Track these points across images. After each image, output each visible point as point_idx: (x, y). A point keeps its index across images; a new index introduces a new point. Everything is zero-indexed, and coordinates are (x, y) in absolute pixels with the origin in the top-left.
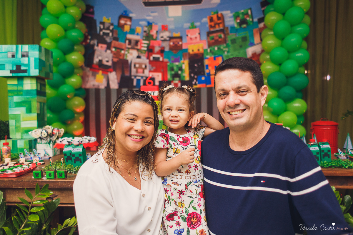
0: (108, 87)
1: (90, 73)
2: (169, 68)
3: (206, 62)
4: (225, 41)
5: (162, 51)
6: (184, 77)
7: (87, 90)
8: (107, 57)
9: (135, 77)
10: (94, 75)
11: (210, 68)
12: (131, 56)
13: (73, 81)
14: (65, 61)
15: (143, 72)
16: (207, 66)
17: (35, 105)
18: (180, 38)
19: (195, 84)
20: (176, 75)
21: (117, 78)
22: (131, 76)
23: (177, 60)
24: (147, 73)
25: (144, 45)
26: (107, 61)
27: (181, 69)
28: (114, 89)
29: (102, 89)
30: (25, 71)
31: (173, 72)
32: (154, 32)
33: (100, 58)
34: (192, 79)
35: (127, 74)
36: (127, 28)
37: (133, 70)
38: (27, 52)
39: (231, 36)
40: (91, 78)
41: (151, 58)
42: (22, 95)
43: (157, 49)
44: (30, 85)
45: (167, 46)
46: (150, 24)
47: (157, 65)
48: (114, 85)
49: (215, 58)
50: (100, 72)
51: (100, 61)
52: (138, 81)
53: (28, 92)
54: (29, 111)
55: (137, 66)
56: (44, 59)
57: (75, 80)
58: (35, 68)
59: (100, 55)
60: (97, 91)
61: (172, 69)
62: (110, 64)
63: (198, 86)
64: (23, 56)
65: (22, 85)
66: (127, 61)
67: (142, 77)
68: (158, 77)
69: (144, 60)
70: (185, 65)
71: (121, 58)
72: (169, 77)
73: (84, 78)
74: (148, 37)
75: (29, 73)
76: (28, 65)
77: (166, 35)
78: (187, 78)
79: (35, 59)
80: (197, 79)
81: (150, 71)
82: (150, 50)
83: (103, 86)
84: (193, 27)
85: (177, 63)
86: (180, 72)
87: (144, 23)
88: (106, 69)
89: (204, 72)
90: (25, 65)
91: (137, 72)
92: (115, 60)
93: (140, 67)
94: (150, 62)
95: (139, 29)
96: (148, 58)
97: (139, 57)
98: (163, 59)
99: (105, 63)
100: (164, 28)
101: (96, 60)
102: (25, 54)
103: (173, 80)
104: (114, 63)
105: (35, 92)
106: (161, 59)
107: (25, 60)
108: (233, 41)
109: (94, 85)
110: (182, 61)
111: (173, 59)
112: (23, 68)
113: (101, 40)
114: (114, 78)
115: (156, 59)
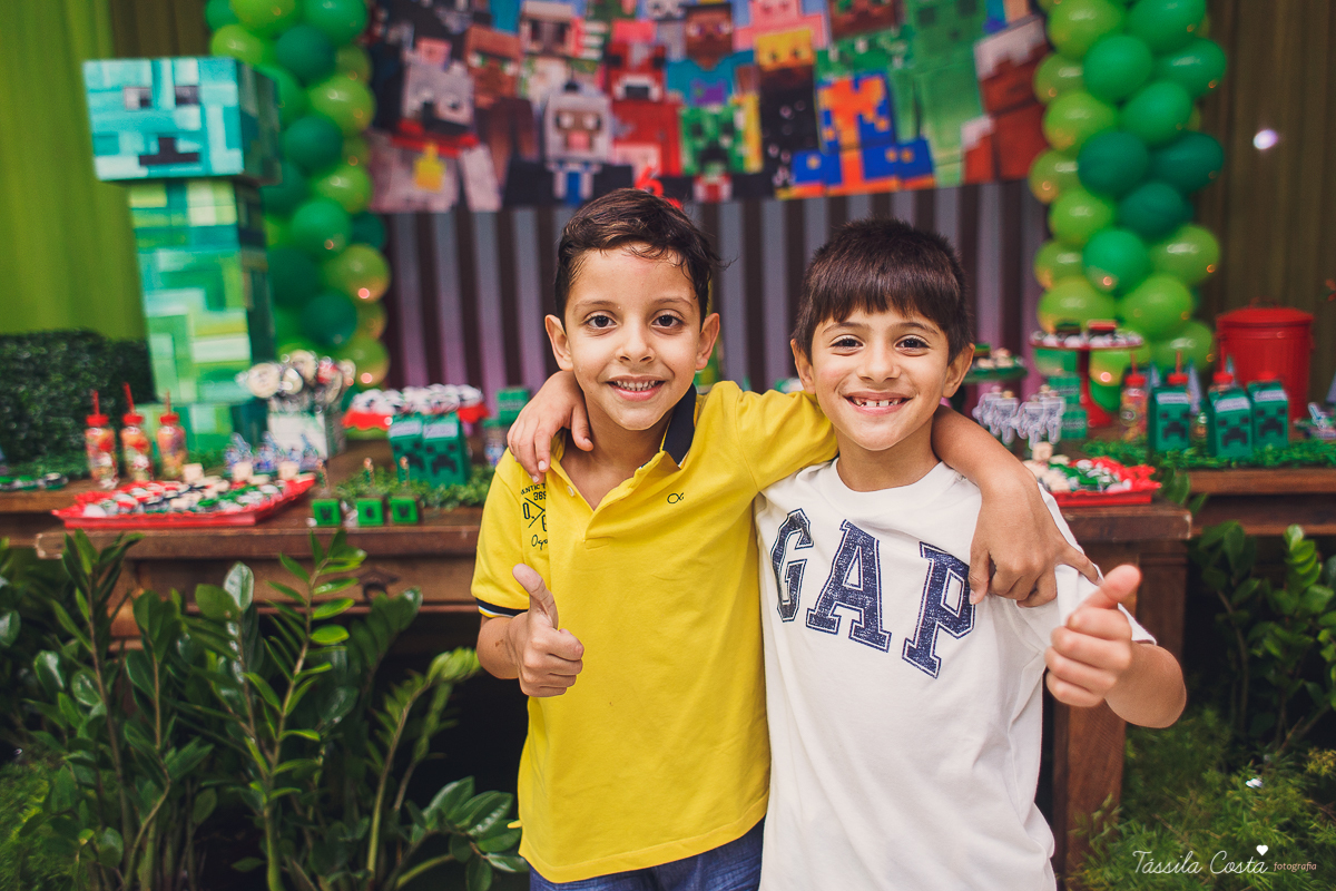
0: (461, 207)
1: (392, 155)
2: (683, 128)
3: (825, 99)
4: (893, 15)
5: (657, 62)
6: (741, 159)
7: (388, 219)
8: (452, 90)
9: (562, 162)
10: (408, 162)
11: (838, 121)
12: (543, 83)
13: (340, 189)
14: (303, 111)
15: (590, 145)
16: (828, 116)
17: (235, 280)
18: (726, 8)
19: (785, 185)
20: (712, 154)
21: (495, 171)
22: (543, 159)
23: (716, 95)
24: (604, 149)
25: (589, 39)
26: (455, 107)
27: (729, 128)
28: (484, 214)
29: (442, 215)
30: (192, 158)
31: (701, 143)
33: (427, 95)
34: (771, 164)
35: (530, 154)
37: (554, 139)
38: (194, 87)
40: (397, 174)
41: (619, 90)
42: (184, 245)
43: (638, 54)
44: (211, 208)
45: (675, 40)
47: (638, 115)
48: (484, 197)
49: (857, 84)
50: (431, 150)
51: (429, 107)
52: (573, 179)
53: (208, 234)
54: (217, 301)
55: (567, 121)
56: (252, 109)
57: (344, 183)
58: (229, 145)
59: (427, 84)
60: (423, 219)
61: (697, 130)
62: (463, 115)
63: (796, 191)
64: (181, 101)
65: (183, 208)
66: (526, 104)
67: (587, 164)
68: (646, 159)
69: (592, 98)
70: (746, 112)
71: (506, 91)
72: (686, 161)
73: (375, 170)
74: (605, 5)
75: (208, 164)
76: (201, 135)
78: (753, 163)
79: (227, 111)
80: (789, 167)
81: (617, 140)
82: (614, 59)
83: (442, 203)
85: (714, 109)
86: (726, 142)
88: (450, 137)
89: (814, 136)
90: (191, 135)
91: (567, 144)
92: (484, 100)
93: (578, 125)
94: (616, 106)
96: (607, 89)
97: (571, 87)
98: (663, 91)
99: (446, 113)
101: (412, 103)
102: (187, 93)
103: (702, 171)
104: (479, 113)
105: (232, 235)
106: (655, 93)
107: (189, 117)
108: (927, 15)
109: (409, 201)
110: (733, 98)
111: (699, 92)
112: (184, 146)
113: (428, 27)
114: (482, 171)
115: (638, 94)
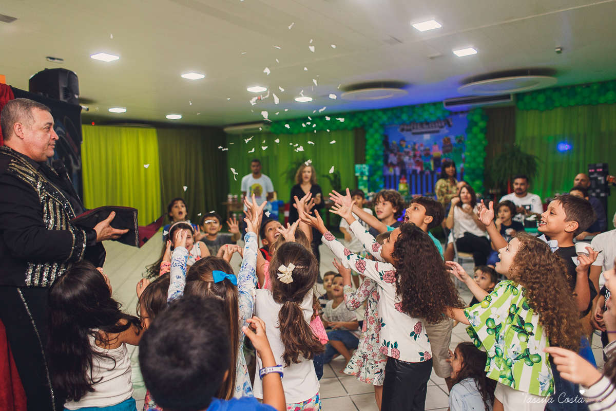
0: (395, 175)
1: (386, 168)
4: (451, 151)
5: (420, 156)
7: (385, 177)
8: (394, 160)
10: (388, 169)
12: (406, 159)
15: (412, 167)
17: (367, 185)
18: (429, 150)
23: (428, 161)
24: (414, 167)
25: (412, 154)
27: (429, 165)
28: (398, 175)
29: (392, 176)
31: (426, 167)
32: (416, 147)
34: (435, 170)
35: (404, 168)
36: (404, 146)
37: (407, 166)
39: (454, 148)
40: (387, 171)
41: (416, 160)
42: (363, 182)
43: (418, 155)
44: (365, 178)
45: (423, 154)
46: (415, 144)
47: (418, 163)
48: (398, 173)
50: (391, 167)
53: (365, 181)
55: (409, 164)
56: (370, 169)
58: (367, 172)
59: (391, 159)
60: (390, 176)
61: (425, 165)
62: (396, 163)
65: (363, 178)
66: (404, 162)
68: (419, 169)
69: (412, 161)
70: (432, 163)
71: (401, 160)
72: (424, 169)
73: (384, 171)
74: (414, 149)
75: (365, 174)
77: (422, 148)
78: (432, 168)
79: (367, 169)
82: (415, 156)
83: (392, 174)
84: (435, 144)
86: (429, 167)
87: (412, 143)
88: (393, 165)
91: (409, 167)
92: (398, 161)
94: (415, 162)
95: (409, 146)
96: (414, 160)
97: (409, 160)
98: (421, 160)
99: (394, 163)
100: (422, 145)
101: (390, 161)
102: (364, 168)
104: (398, 163)
105: (367, 181)
107: (364, 170)
108: (455, 151)
109: (388, 174)
110: (430, 161)
111: (426, 160)
112: (363, 173)
113: (392, 152)
114: (398, 170)
115: (418, 161)
